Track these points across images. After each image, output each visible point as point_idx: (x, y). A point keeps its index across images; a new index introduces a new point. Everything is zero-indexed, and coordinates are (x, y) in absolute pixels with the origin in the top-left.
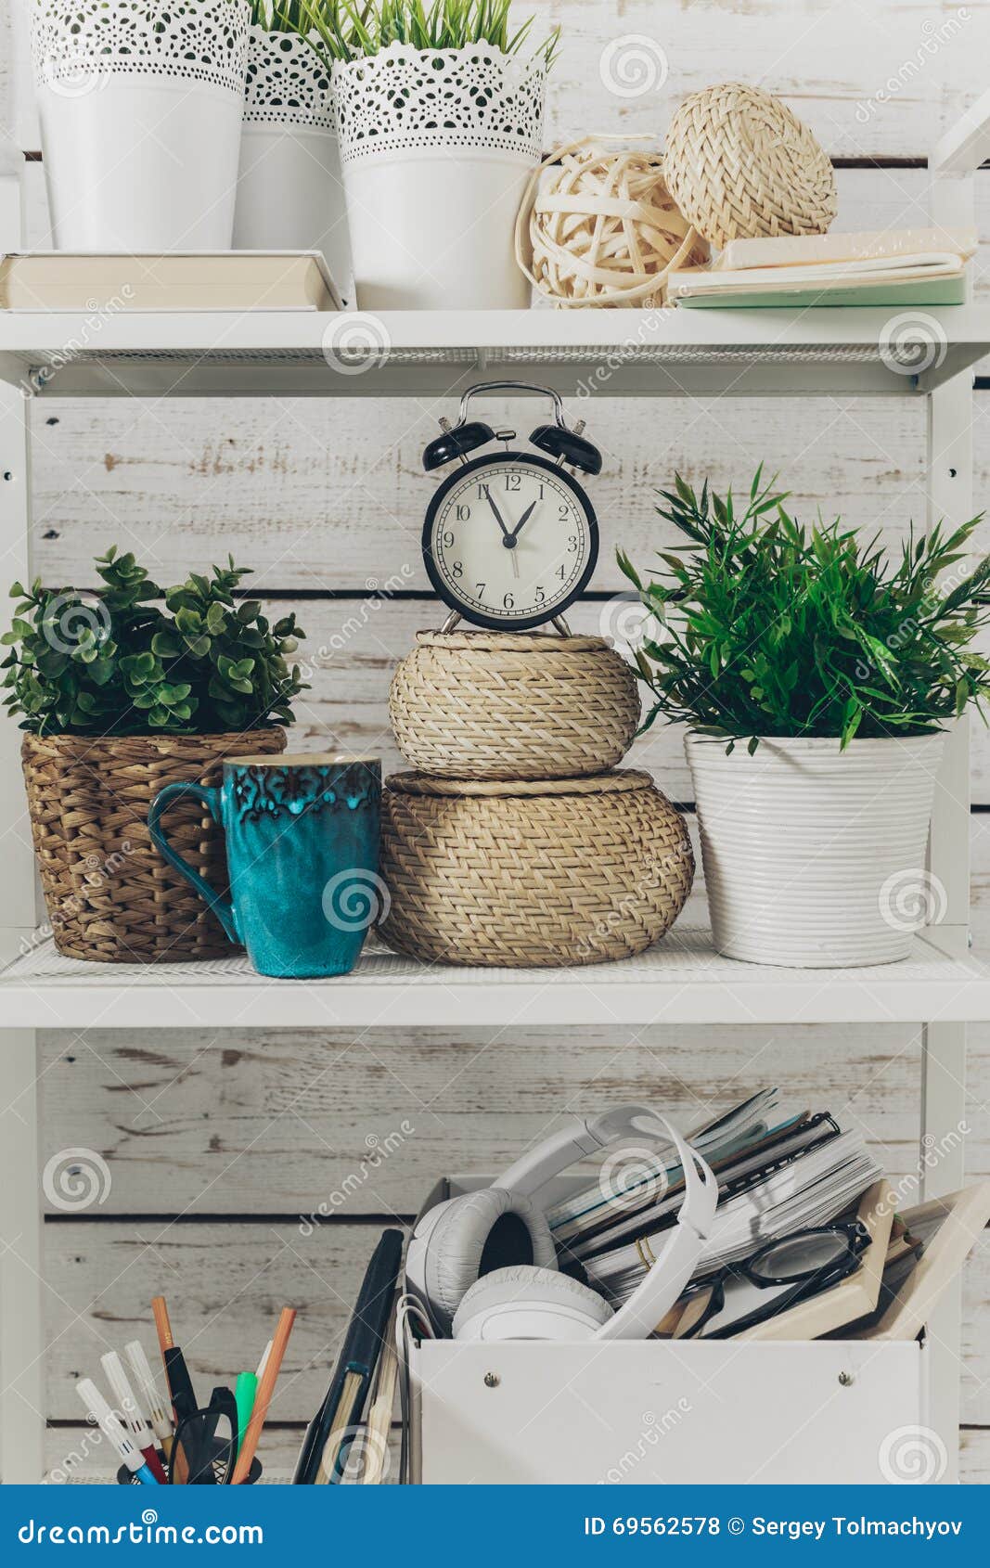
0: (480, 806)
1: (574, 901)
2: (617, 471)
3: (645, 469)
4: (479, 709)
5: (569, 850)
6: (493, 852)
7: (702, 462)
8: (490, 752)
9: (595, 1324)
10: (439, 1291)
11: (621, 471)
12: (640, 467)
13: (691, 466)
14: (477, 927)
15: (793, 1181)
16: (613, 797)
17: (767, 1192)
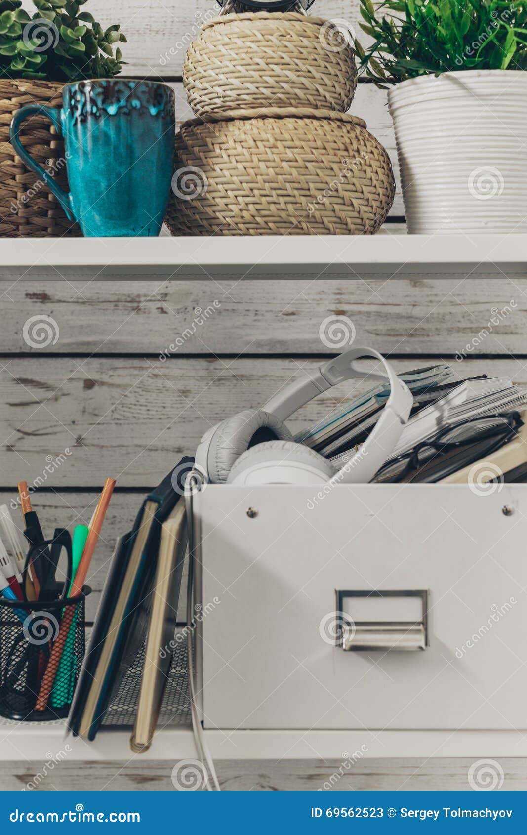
0: (244, 123)
1: (311, 185)
4: (243, 56)
5: (307, 149)
6: (254, 150)
8: (252, 88)
9: (326, 477)
10: (217, 473)
14: (243, 206)
15: (466, 392)
16: (339, 123)
17: (448, 402)
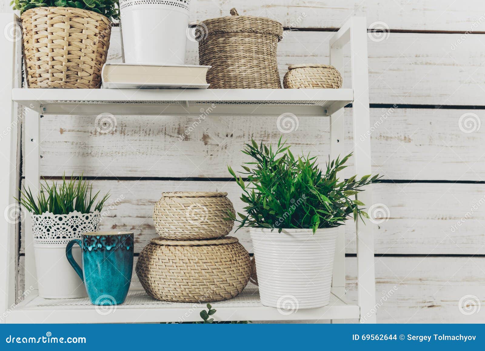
0: (184, 249)
1: (215, 280)
2: (242, 135)
3: (252, 135)
5: (213, 264)
6: (188, 264)
7: (272, 132)
8: (188, 232)
11: (244, 135)
12: (251, 134)
13: (269, 134)
14: (183, 289)
16: (227, 246)
